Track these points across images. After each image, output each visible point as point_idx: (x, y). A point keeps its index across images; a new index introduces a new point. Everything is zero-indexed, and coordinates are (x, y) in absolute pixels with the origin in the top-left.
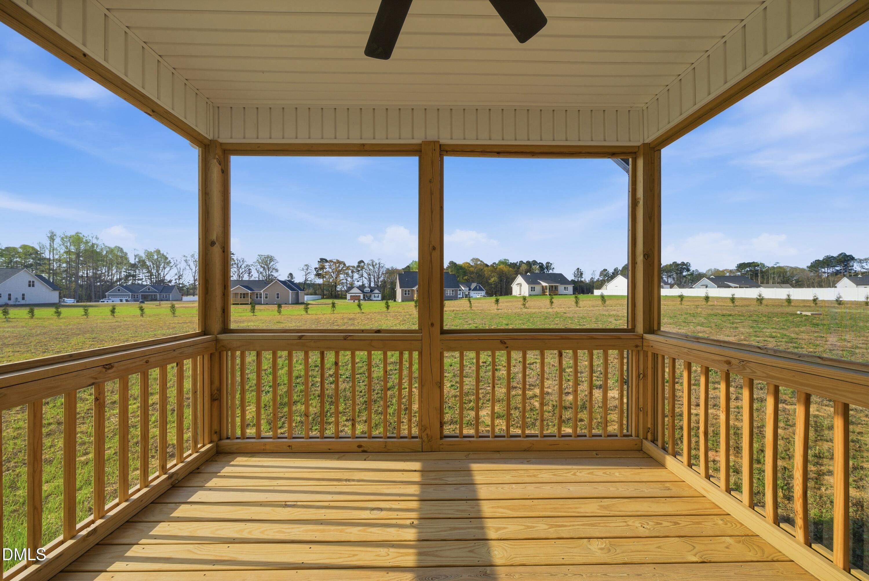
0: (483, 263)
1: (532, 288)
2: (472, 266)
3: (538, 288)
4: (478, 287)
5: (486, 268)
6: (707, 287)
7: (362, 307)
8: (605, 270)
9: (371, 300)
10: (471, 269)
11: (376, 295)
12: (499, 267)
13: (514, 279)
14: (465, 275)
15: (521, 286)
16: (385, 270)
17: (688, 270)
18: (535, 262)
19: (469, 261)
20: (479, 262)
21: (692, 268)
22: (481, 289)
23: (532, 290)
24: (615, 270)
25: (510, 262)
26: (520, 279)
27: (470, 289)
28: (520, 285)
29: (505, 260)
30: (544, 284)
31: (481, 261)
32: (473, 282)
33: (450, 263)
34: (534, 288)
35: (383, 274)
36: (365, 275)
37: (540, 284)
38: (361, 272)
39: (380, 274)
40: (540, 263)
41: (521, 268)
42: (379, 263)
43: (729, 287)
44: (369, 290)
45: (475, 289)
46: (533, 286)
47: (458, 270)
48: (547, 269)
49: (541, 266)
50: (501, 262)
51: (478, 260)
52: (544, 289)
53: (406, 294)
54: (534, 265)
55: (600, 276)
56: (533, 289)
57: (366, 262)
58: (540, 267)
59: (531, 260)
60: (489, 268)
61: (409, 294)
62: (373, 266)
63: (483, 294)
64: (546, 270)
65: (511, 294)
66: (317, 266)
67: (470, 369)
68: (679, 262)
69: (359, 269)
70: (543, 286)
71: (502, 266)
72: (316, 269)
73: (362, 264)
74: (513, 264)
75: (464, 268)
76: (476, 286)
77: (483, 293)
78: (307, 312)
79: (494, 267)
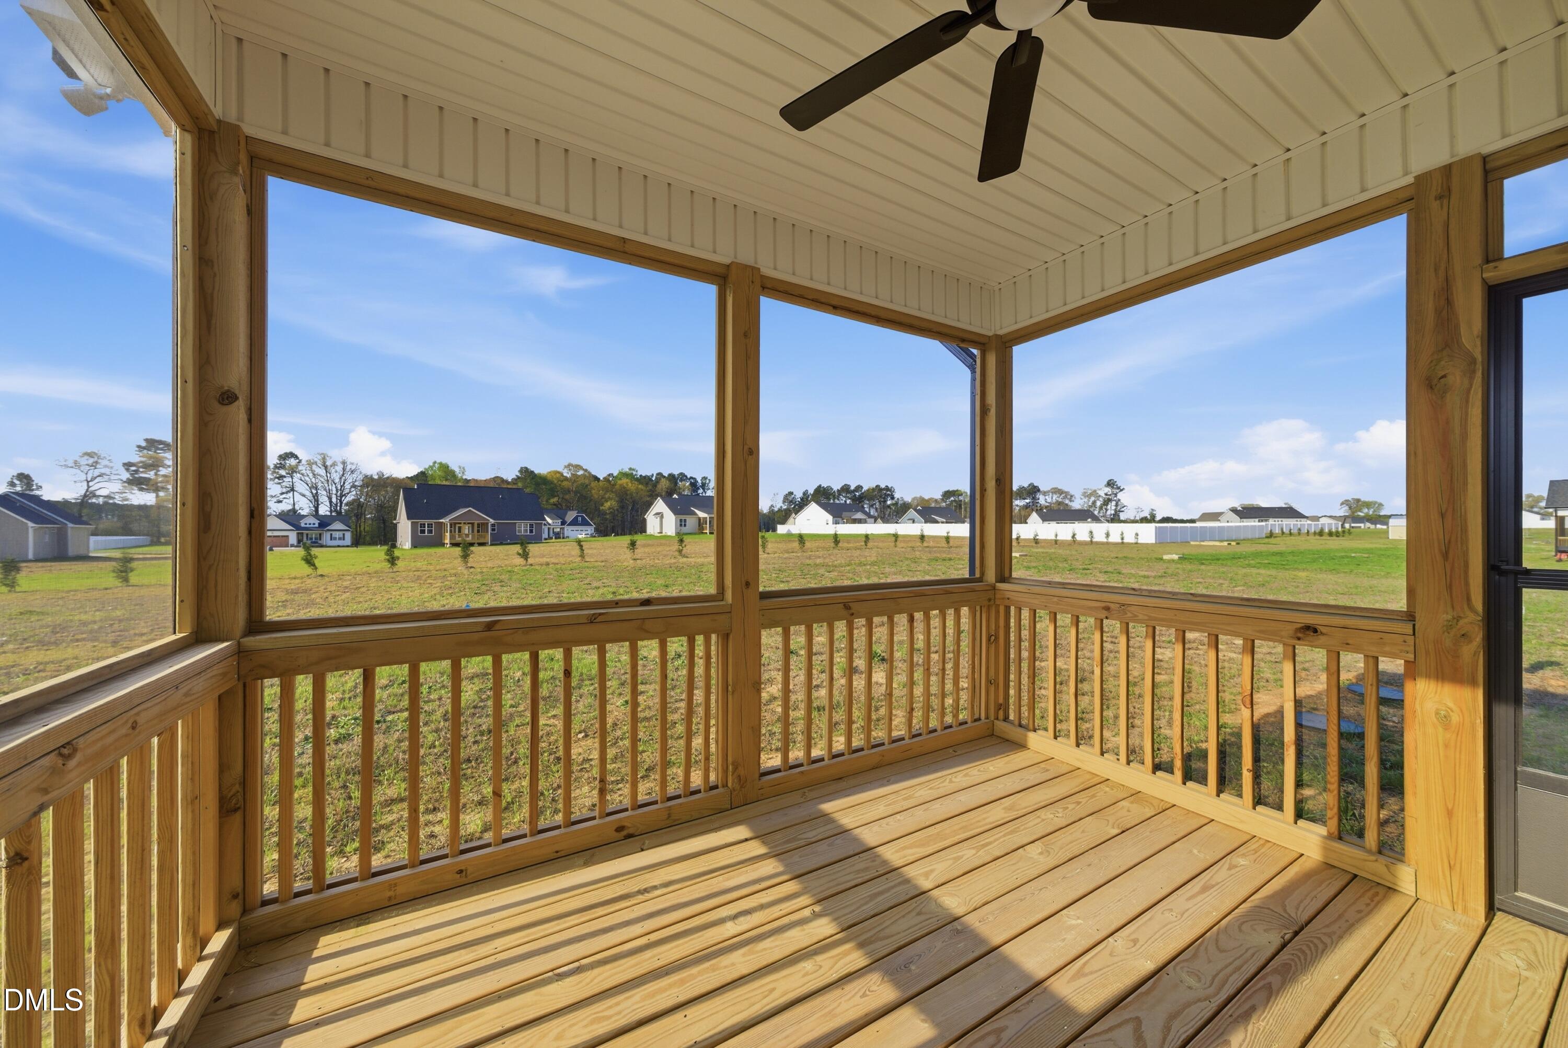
0: (589, 473)
1: (681, 520)
2: (566, 479)
3: (691, 522)
4: (580, 519)
5: (594, 484)
6: (914, 522)
7: (316, 562)
8: (791, 493)
9: (322, 546)
10: (565, 483)
11: (337, 535)
12: (619, 482)
13: (648, 505)
14: (553, 496)
15: (662, 517)
16: (361, 477)
17: (893, 498)
18: (683, 477)
19: (560, 468)
20: (580, 473)
21: (897, 496)
22: (585, 523)
23: (681, 525)
24: (804, 494)
25: (639, 473)
26: (660, 505)
27: (563, 523)
28: (660, 515)
29: (630, 469)
30: (701, 514)
31: (586, 470)
32: (569, 508)
33: (521, 471)
34: (685, 520)
35: (354, 486)
36: (301, 487)
37: (695, 514)
38: (288, 479)
39: (347, 486)
40: (691, 478)
41: (659, 487)
42: (344, 463)
43: (937, 522)
44: (317, 522)
45: (574, 523)
46: (683, 517)
47: (537, 484)
48: (704, 489)
49: (694, 485)
50: (624, 475)
51: (578, 467)
52: (701, 523)
53: (423, 531)
54: (681, 480)
55: (784, 502)
56: (682, 523)
57: (303, 455)
58: (691, 484)
59: (676, 473)
60: (601, 483)
61: (430, 532)
62: (326, 467)
63: (589, 532)
64: (700, 491)
65: (645, 532)
66: (135, 458)
67: (649, 669)
68: (883, 486)
69: (283, 472)
70: (699, 519)
71: (624, 481)
72: (127, 466)
73: (293, 462)
74: (645, 477)
75: (552, 483)
76: (576, 518)
77: (591, 530)
78: (126, 580)
79: (610, 481)
